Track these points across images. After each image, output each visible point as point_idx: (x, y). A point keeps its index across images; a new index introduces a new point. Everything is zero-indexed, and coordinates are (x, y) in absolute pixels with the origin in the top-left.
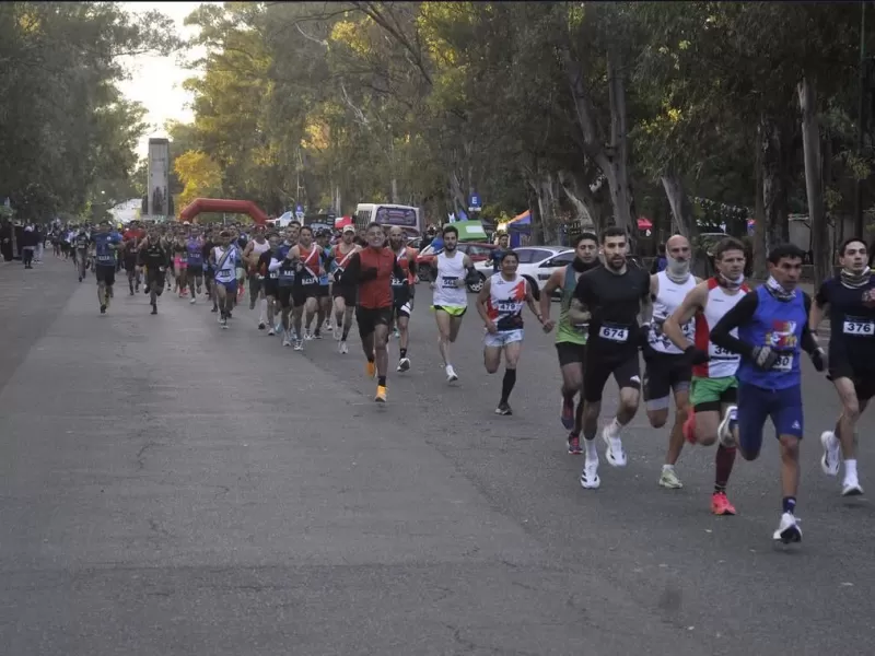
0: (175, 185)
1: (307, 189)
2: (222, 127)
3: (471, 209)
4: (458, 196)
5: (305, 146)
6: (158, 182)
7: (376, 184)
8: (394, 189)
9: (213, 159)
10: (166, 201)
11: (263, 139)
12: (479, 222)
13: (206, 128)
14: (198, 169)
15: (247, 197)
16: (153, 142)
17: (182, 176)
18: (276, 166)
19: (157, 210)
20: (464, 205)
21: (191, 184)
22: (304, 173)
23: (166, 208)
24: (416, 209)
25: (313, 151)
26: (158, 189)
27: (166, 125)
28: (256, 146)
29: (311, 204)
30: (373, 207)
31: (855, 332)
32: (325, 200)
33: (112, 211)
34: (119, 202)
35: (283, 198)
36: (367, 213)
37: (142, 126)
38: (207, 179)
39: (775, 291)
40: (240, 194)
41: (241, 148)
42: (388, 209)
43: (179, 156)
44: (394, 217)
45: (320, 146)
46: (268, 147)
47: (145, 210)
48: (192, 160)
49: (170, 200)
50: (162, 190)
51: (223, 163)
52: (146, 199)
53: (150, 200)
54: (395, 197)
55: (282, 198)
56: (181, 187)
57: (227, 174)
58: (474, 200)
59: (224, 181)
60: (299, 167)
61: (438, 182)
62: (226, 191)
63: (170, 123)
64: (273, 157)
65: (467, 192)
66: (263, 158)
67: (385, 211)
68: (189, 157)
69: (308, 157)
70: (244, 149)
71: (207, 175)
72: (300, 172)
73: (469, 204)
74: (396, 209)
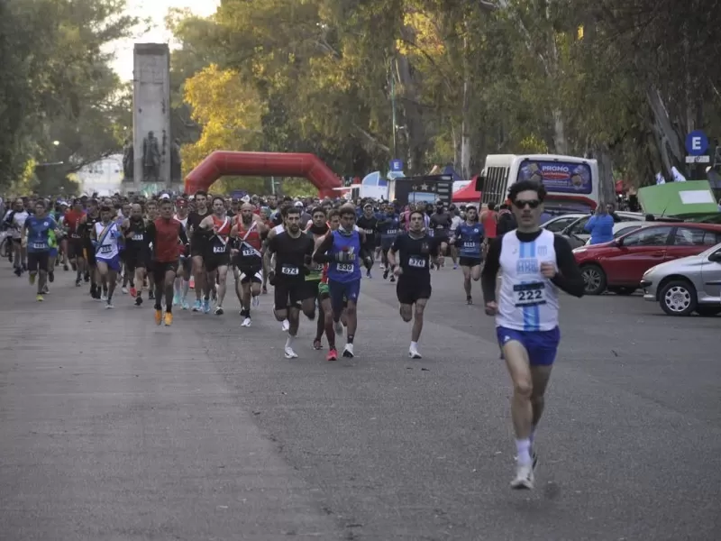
0: (183, 127)
1: (410, 129)
2: (257, 20)
3: (690, 159)
4: (668, 138)
5: (403, 51)
6: (153, 123)
7: (522, 119)
8: (559, 126)
9: (244, 79)
10: (167, 157)
11: (333, 39)
12: (706, 183)
13: (228, 24)
14: (225, 98)
15: (306, 148)
16: (143, 51)
17: (198, 111)
18: (354, 90)
19: (151, 173)
20: (677, 152)
21: (214, 125)
22: (404, 100)
23: (165, 171)
24: (593, 162)
25: (420, 60)
26: (151, 134)
27: (168, 20)
28: (319, 53)
29: (419, 155)
30: (512, 161)
31: (415, 265)
32: (442, 149)
33: (73, 177)
34: (87, 161)
35: (370, 145)
36: (501, 172)
37: (125, 22)
38: (242, 116)
39: (342, 232)
40: (292, 143)
41: (292, 57)
42: (540, 163)
43: (191, 75)
44: (550, 177)
45: (431, 50)
46: (339, 56)
47: (129, 173)
48: (213, 83)
49: (174, 155)
50: (158, 136)
51: (262, 85)
52: (130, 155)
53: (138, 155)
54: (560, 140)
55: (368, 147)
56: (197, 130)
57: (270, 107)
58: (696, 142)
59: (265, 119)
60: (396, 89)
61: (631, 112)
62: (270, 137)
63: (176, 15)
64: (349, 71)
65: (684, 128)
66: (330, 76)
67: (534, 167)
68: (209, 77)
69: (411, 70)
70: (297, 60)
71: (241, 108)
72: (398, 98)
73: (687, 151)
74: (556, 163)
